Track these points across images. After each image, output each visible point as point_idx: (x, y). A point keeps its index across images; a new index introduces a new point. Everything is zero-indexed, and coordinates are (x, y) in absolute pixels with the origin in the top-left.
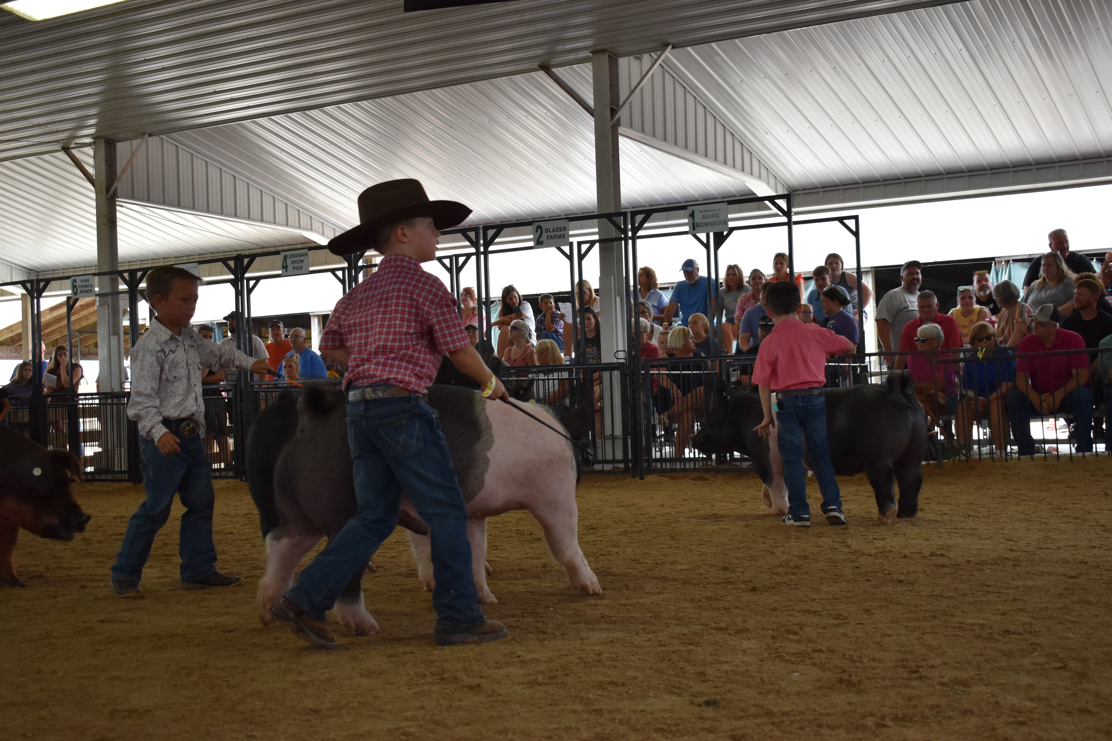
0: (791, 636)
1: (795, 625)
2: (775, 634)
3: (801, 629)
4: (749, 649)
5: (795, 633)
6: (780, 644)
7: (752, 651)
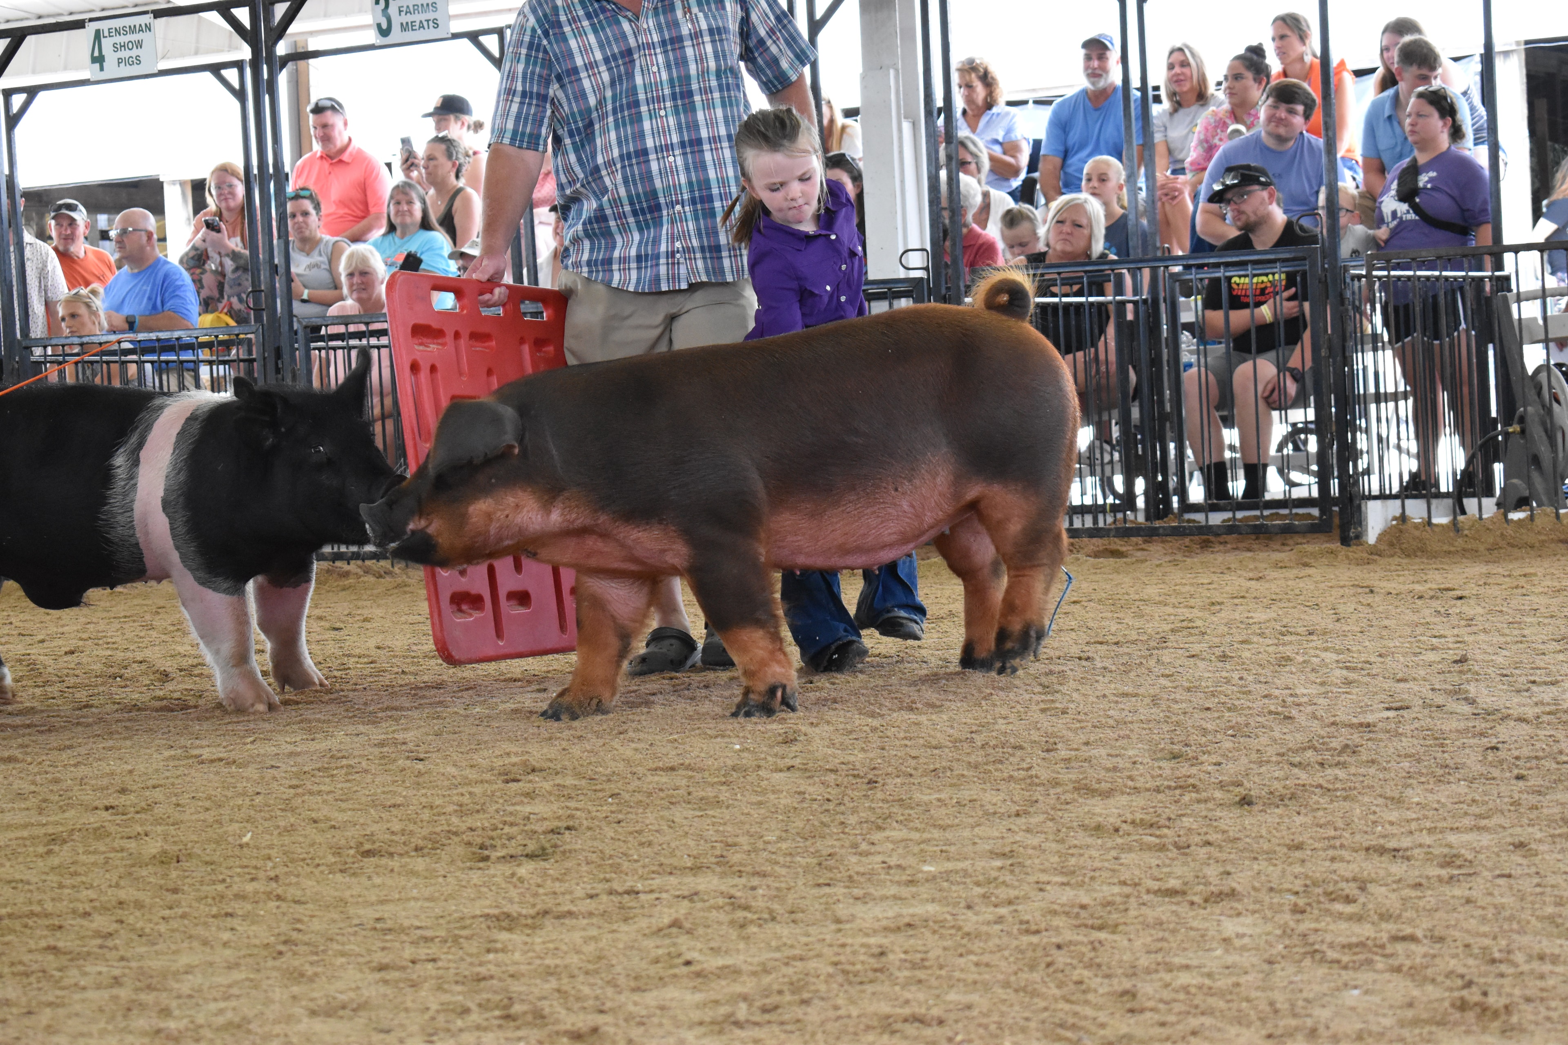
0: (1339, 907)
1: (1347, 881)
2: (1301, 902)
3: (1362, 889)
4: (1240, 936)
5: (1349, 900)
6: (1313, 925)
7: (1246, 940)
